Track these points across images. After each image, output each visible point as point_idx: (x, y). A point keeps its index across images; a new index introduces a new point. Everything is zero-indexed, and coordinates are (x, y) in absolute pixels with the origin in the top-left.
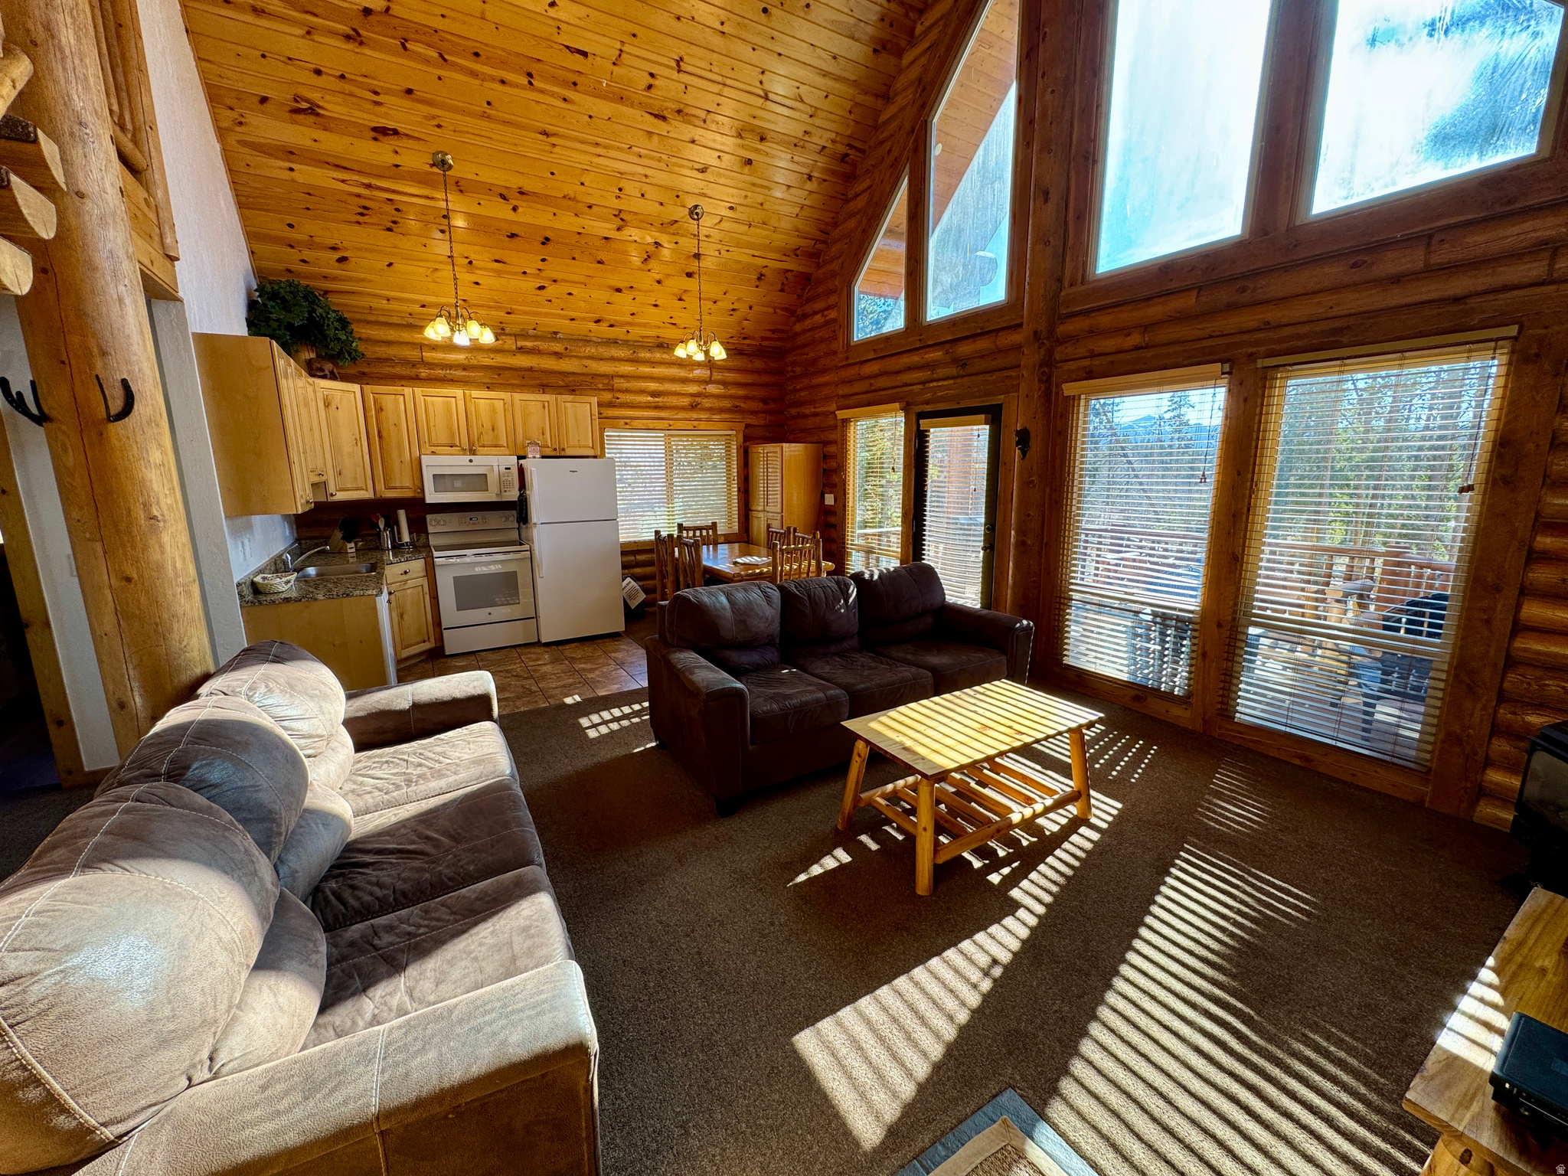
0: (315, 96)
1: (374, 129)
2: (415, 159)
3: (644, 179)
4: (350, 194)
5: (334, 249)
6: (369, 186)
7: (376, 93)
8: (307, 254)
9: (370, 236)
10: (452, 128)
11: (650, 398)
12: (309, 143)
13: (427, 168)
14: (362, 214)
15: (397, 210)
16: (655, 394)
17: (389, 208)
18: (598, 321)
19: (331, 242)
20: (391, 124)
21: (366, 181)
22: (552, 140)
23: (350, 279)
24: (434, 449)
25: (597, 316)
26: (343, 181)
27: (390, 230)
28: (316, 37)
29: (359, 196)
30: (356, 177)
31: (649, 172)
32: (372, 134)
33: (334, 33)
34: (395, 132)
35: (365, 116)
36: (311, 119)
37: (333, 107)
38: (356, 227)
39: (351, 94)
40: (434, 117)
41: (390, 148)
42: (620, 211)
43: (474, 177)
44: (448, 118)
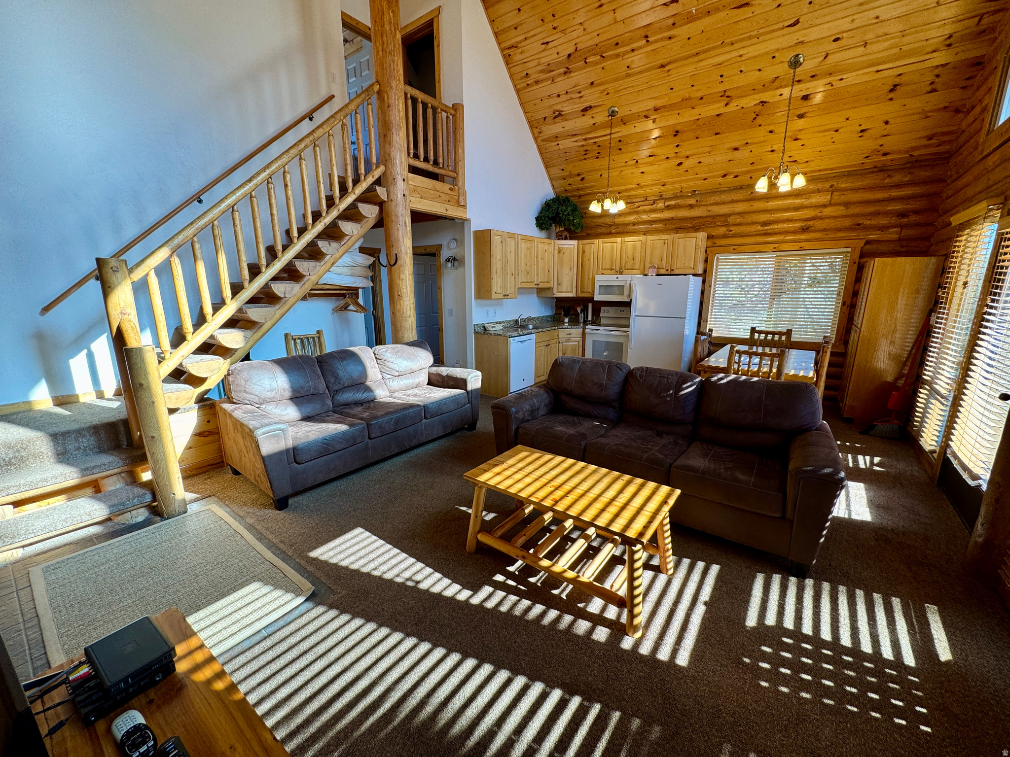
0: (559, 107)
1: (582, 111)
2: (601, 117)
3: (740, 59)
4: (579, 146)
5: (579, 175)
6: (585, 139)
7: (580, 92)
8: (570, 181)
9: (591, 163)
10: (613, 91)
11: (760, 228)
12: (562, 130)
13: (607, 119)
14: (585, 154)
15: (599, 146)
16: (765, 224)
17: (595, 147)
18: (724, 176)
19: (577, 172)
20: (587, 105)
21: (584, 138)
22: (667, 68)
23: (587, 188)
24: (603, 272)
25: (723, 173)
26: (576, 141)
27: (597, 158)
28: (556, 81)
29: (583, 146)
30: (580, 138)
31: (741, 52)
32: (582, 113)
33: (559, 75)
34: (591, 107)
35: (577, 106)
36: (560, 118)
37: (567, 108)
38: (585, 161)
39: (571, 99)
40: (604, 90)
41: (590, 117)
42: (725, 91)
43: (630, 113)
44: (610, 87)
